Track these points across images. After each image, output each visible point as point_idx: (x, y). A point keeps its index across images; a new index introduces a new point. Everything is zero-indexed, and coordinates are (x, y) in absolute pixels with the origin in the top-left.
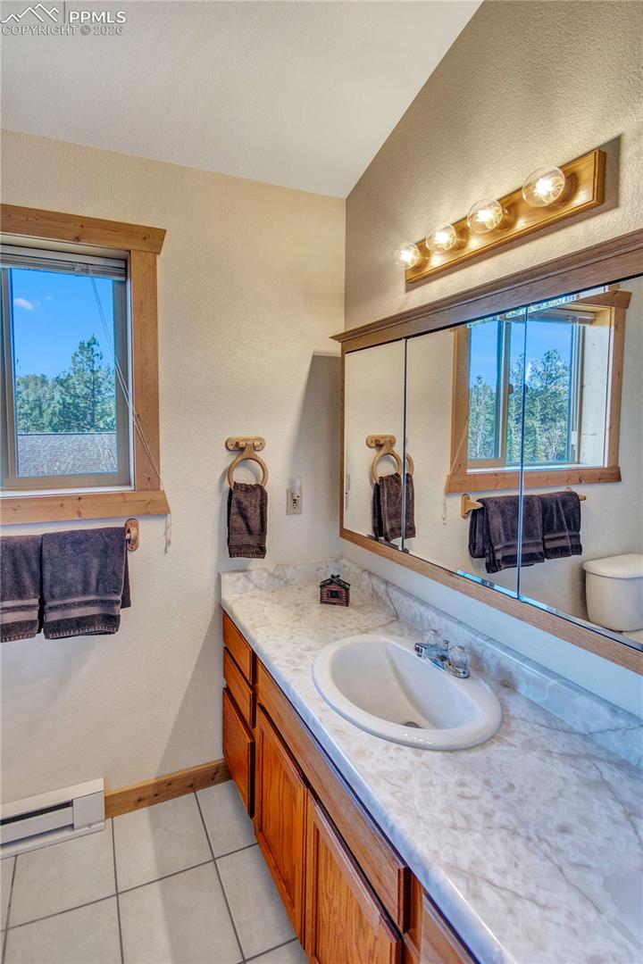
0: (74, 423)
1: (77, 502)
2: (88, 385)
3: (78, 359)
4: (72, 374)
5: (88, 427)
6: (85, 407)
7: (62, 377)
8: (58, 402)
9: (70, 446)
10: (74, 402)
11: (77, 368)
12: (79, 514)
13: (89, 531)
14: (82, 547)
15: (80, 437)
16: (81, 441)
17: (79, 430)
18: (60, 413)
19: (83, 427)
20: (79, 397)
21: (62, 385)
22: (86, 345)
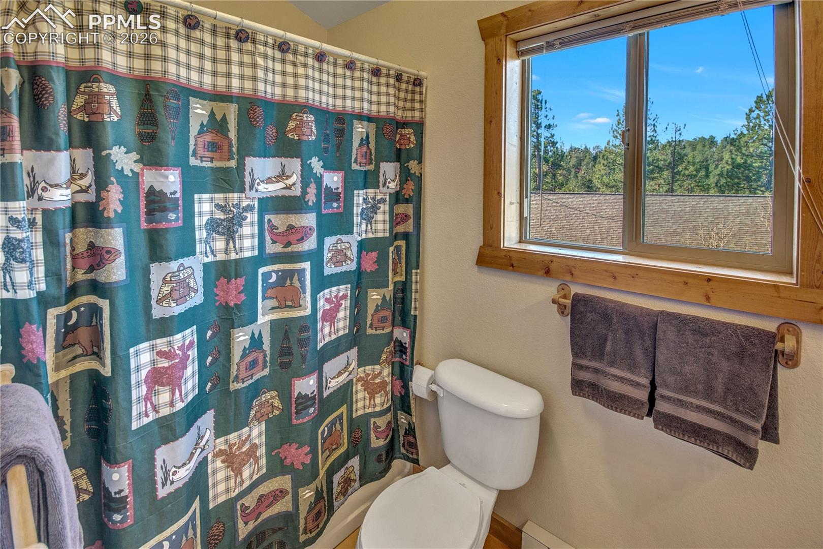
0: (744, 184)
1: (706, 283)
2: (765, 141)
3: (754, 115)
4: (745, 132)
5: (763, 189)
6: (759, 167)
7: (733, 136)
8: (727, 163)
9: (737, 208)
10: (745, 162)
11: (751, 124)
12: (708, 299)
13: (719, 323)
14: (707, 340)
15: (750, 200)
16: (751, 204)
17: (751, 192)
18: (727, 174)
19: (756, 189)
20: (752, 156)
21: (731, 144)
22: (765, 98)
